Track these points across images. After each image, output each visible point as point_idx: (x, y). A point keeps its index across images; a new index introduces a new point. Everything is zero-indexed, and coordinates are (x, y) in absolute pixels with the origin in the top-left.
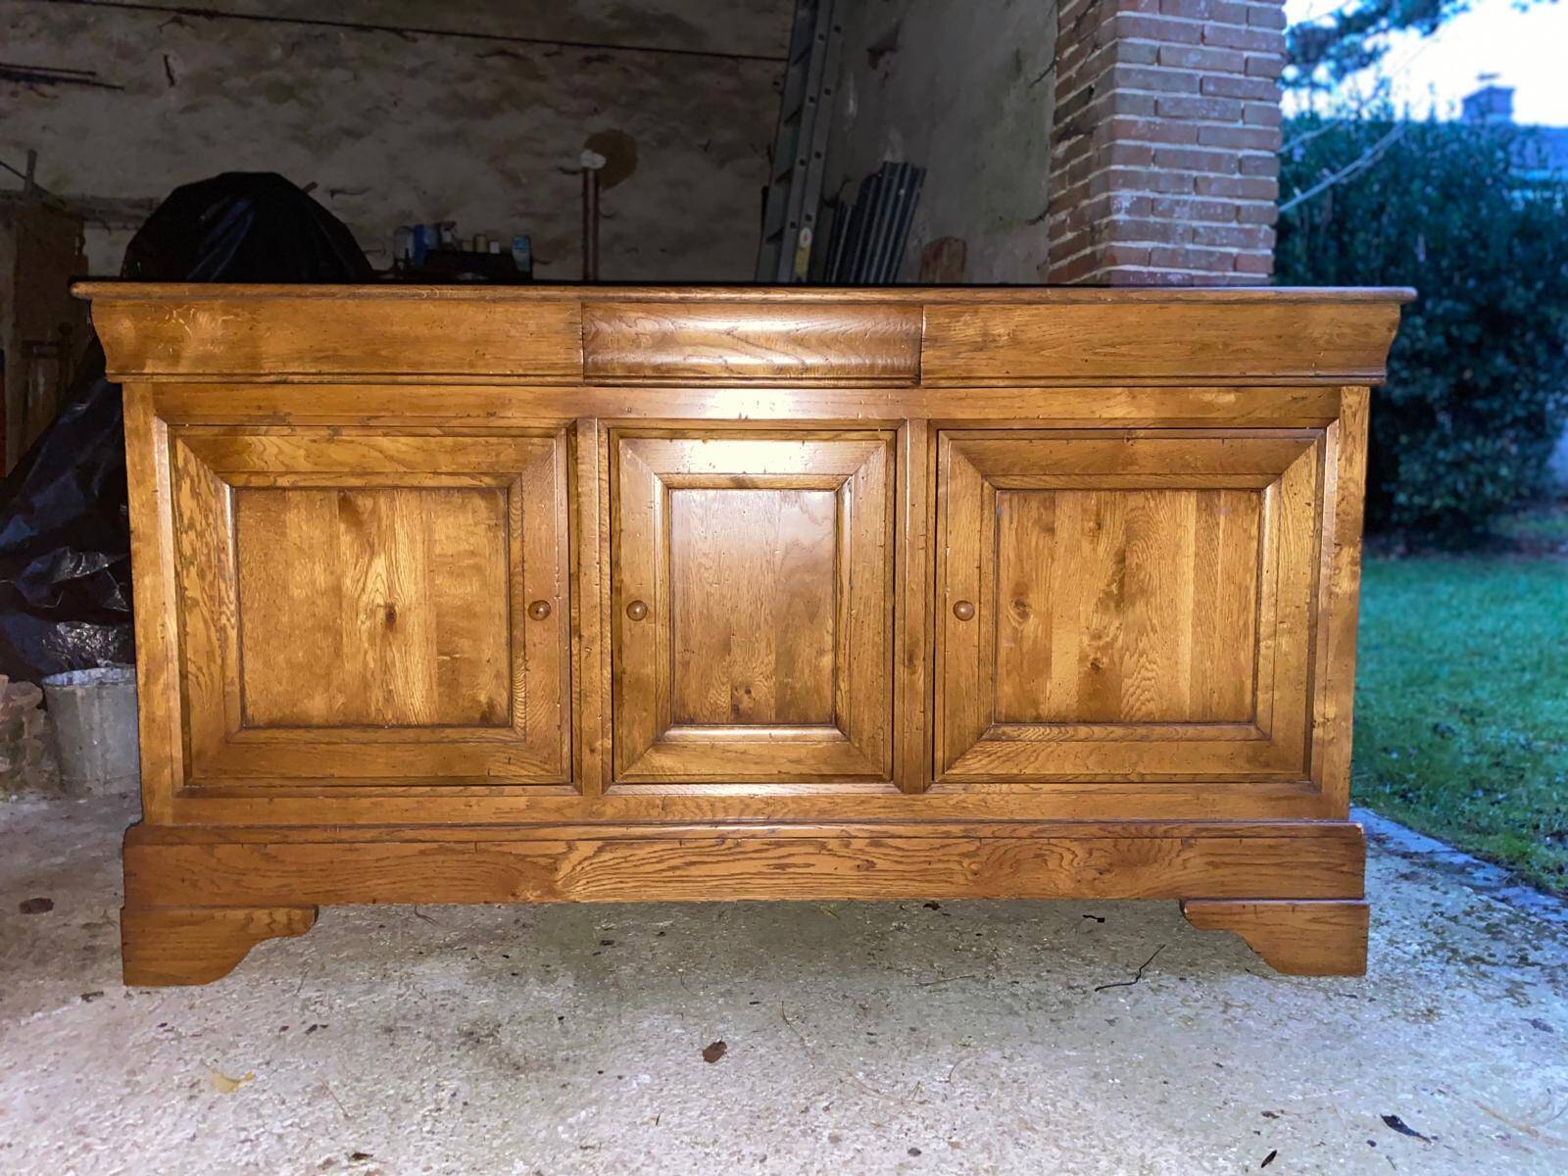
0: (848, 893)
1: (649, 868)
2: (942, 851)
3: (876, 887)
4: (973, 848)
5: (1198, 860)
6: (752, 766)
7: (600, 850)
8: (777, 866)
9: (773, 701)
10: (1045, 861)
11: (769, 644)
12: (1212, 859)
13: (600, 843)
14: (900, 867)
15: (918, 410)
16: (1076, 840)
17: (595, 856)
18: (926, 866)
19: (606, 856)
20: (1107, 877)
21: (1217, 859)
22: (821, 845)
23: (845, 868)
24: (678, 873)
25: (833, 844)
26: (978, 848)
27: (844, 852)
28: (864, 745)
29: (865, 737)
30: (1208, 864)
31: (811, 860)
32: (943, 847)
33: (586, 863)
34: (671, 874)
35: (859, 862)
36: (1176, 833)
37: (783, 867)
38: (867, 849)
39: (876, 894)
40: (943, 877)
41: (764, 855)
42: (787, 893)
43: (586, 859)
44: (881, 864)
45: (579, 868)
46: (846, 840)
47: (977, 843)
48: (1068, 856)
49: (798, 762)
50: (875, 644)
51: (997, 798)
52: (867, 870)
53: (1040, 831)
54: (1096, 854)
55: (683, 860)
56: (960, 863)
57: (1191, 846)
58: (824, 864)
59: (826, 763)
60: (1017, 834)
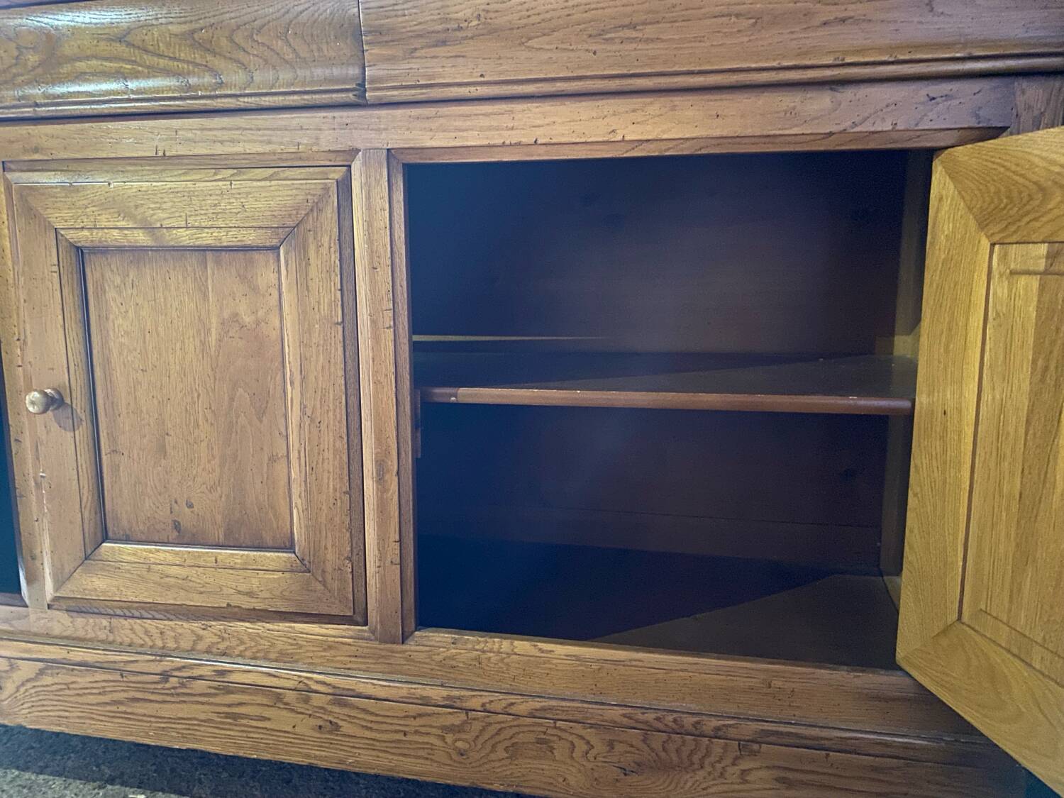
0: (308, 756)
1: (92, 699)
2: (419, 721)
3: (341, 754)
4: (457, 722)
5: (763, 774)
6: (196, 596)
7: (41, 672)
8: (227, 715)
9: (219, 518)
10: (552, 749)
11: (211, 448)
12: (783, 774)
13: (41, 665)
14: (368, 734)
15: (373, 135)
16: (592, 726)
17: (35, 679)
18: (400, 736)
19: (48, 680)
20: (634, 778)
21: (790, 775)
22: (275, 697)
23: (305, 727)
24: (122, 708)
25: (290, 697)
26: (464, 723)
27: (300, 707)
28: (329, 577)
29: (329, 569)
30: (777, 780)
31: (267, 713)
32: (420, 715)
33: (29, 685)
34: (114, 708)
35: (321, 723)
36: (732, 732)
37: (236, 717)
38: (329, 708)
39: (341, 762)
40: (421, 753)
41: (212, 700)
42: (241, 747)
43: (28, 681)
44: (346, 728)
45: (22, 689)
46: (305, 692)
47: (463, 716)
48: (581, 747)
49: (250, 594)
50: (336, 451)
51: (494, 658)
52: (330, 732)
53: (543, 709)
54: (619, 748)
55: (126, 695)
56: (443, 738)
57: (754, 754)
58: (281, 719)
59: (283, 598)
60: (513, 710)
